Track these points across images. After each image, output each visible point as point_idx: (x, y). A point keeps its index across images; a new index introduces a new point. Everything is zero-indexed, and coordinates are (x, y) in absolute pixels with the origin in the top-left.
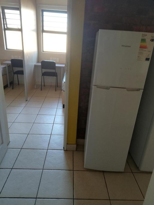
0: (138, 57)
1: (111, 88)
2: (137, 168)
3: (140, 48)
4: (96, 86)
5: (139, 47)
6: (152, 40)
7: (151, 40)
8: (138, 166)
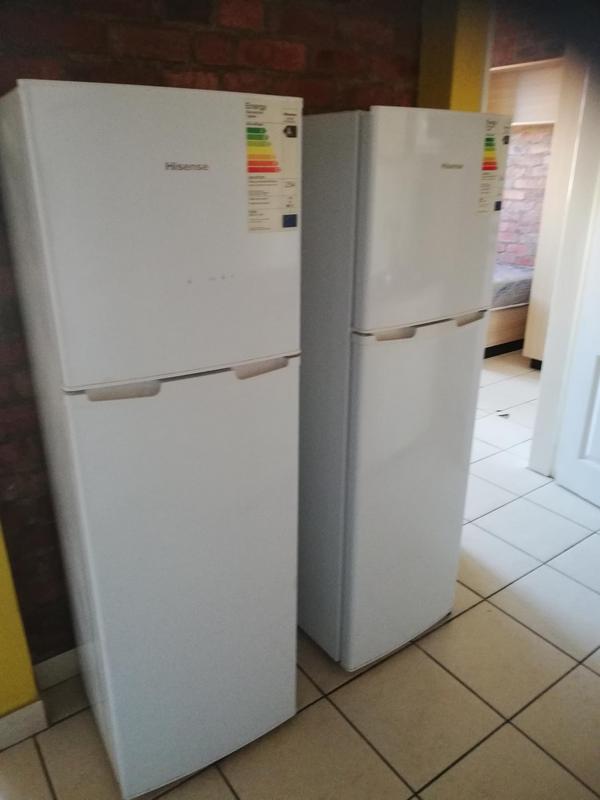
0: (252, 213)
1: (165, 385)
2: (336, 665)
3: (251, 170)
4: (81, 392)
5: (244, 167)
6: (289, 132)
7: (285, 131)
8: (337, 660)
